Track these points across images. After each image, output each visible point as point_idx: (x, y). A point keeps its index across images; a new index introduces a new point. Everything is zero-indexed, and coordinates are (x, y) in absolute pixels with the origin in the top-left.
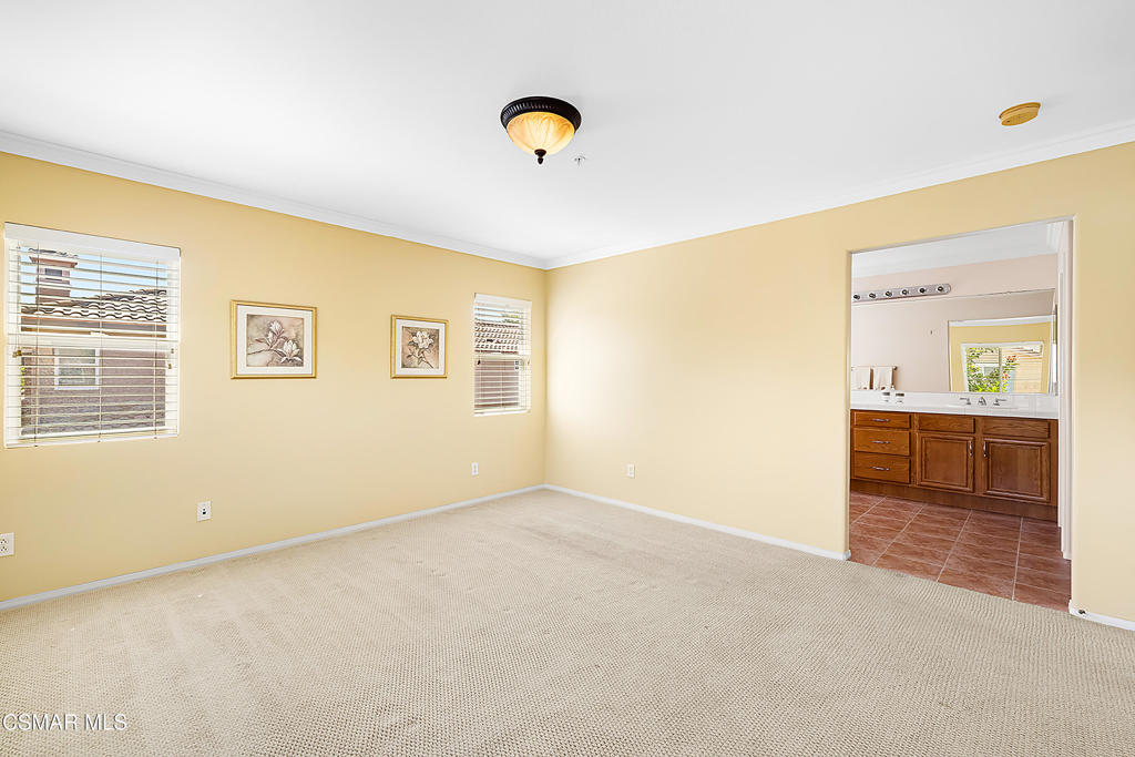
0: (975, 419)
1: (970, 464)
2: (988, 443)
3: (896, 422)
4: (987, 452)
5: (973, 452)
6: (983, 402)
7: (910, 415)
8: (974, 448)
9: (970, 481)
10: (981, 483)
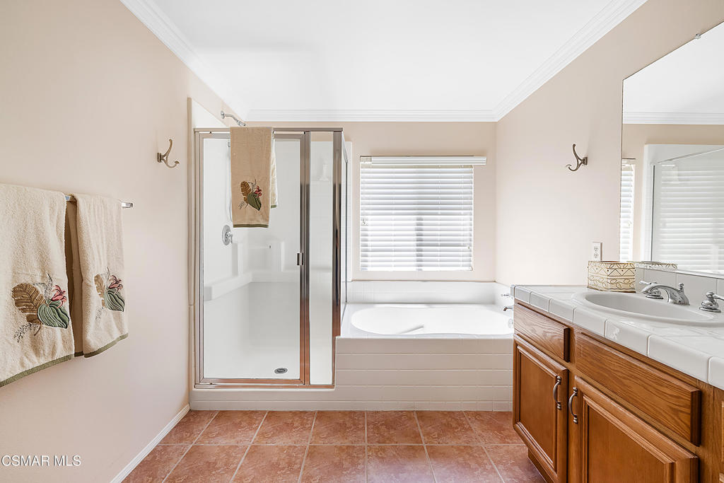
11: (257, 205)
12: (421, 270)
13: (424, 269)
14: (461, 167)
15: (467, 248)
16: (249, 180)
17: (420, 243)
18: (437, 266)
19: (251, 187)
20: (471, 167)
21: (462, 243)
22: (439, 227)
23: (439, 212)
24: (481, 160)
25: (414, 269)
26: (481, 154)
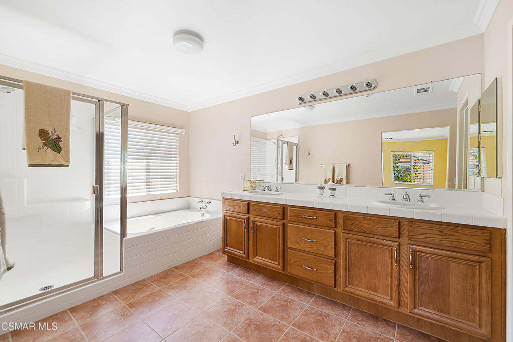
0: (399, 221)
1: (395, 274)
2: (414, 252)
3: (323, 220)
4: (413, 263)
5: (398, 261)
6: (407, 198)
7: (336, 213)
8: (399, 255)
9: (395, 294)
10: (406, 297)
11: (58, 149)
12: (149, 194)
13: (151, 193)
14: (172, 133)
15: (175, 179)
16: (47, 128)
17: (148, 177)
18: (159, 191)
19: (50, 135)
20: (177, 134)
21: (172, 177)
22: (160, 168)
23: (160, 158)
24: (183, 131)
25: (145, 194)
26: (182, 128)
